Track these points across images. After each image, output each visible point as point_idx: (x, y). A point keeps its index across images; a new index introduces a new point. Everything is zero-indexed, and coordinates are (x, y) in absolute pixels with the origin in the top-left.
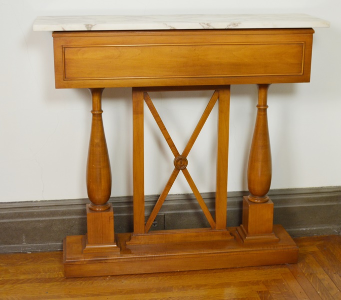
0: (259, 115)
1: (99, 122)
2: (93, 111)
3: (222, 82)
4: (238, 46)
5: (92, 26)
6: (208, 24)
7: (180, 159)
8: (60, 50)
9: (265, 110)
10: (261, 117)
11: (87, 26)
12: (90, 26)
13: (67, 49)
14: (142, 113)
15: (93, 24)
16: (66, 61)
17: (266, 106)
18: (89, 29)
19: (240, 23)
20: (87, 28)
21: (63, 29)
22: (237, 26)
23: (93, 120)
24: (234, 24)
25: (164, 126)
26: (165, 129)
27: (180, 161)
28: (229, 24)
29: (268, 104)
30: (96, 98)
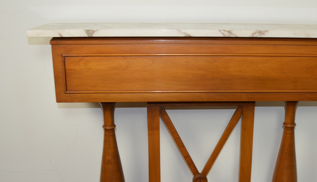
0: (285, 133)
1: (111, 138)
2: (104, 126)
3: (244, 98)
4: (264, 58)
5: (93, 32)
6: (229, 32)
7: (200, 178)
8: (60, 59)
9: (292, 129)
10: (288, 136)
11: (87, 31)
12: (91, 32)
13: (67, 58)
14: (158, 129)
15: (94, 29)
16: (67, 71)
17: (293, 124)
18: (90, 36)
19: (267, 31)
20: (88, 34)
21: (60, 35)
22: (264, 34)
23: (105, 135)
24: (260, 32)
25: (182, 143)
26: (183, 146)
27: (199, 180)
28: (253, 31)
29: (296, 122)
30: (108, 113)
